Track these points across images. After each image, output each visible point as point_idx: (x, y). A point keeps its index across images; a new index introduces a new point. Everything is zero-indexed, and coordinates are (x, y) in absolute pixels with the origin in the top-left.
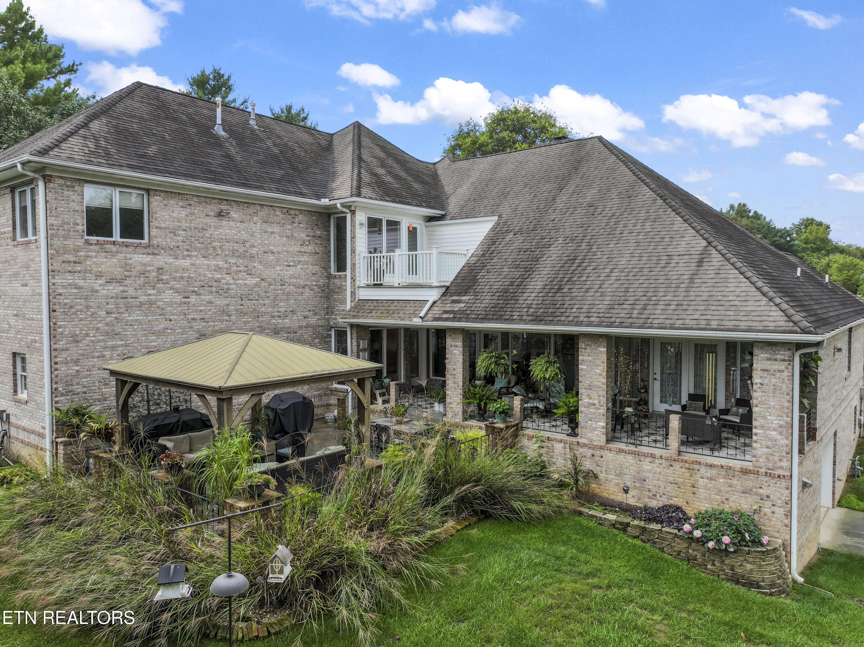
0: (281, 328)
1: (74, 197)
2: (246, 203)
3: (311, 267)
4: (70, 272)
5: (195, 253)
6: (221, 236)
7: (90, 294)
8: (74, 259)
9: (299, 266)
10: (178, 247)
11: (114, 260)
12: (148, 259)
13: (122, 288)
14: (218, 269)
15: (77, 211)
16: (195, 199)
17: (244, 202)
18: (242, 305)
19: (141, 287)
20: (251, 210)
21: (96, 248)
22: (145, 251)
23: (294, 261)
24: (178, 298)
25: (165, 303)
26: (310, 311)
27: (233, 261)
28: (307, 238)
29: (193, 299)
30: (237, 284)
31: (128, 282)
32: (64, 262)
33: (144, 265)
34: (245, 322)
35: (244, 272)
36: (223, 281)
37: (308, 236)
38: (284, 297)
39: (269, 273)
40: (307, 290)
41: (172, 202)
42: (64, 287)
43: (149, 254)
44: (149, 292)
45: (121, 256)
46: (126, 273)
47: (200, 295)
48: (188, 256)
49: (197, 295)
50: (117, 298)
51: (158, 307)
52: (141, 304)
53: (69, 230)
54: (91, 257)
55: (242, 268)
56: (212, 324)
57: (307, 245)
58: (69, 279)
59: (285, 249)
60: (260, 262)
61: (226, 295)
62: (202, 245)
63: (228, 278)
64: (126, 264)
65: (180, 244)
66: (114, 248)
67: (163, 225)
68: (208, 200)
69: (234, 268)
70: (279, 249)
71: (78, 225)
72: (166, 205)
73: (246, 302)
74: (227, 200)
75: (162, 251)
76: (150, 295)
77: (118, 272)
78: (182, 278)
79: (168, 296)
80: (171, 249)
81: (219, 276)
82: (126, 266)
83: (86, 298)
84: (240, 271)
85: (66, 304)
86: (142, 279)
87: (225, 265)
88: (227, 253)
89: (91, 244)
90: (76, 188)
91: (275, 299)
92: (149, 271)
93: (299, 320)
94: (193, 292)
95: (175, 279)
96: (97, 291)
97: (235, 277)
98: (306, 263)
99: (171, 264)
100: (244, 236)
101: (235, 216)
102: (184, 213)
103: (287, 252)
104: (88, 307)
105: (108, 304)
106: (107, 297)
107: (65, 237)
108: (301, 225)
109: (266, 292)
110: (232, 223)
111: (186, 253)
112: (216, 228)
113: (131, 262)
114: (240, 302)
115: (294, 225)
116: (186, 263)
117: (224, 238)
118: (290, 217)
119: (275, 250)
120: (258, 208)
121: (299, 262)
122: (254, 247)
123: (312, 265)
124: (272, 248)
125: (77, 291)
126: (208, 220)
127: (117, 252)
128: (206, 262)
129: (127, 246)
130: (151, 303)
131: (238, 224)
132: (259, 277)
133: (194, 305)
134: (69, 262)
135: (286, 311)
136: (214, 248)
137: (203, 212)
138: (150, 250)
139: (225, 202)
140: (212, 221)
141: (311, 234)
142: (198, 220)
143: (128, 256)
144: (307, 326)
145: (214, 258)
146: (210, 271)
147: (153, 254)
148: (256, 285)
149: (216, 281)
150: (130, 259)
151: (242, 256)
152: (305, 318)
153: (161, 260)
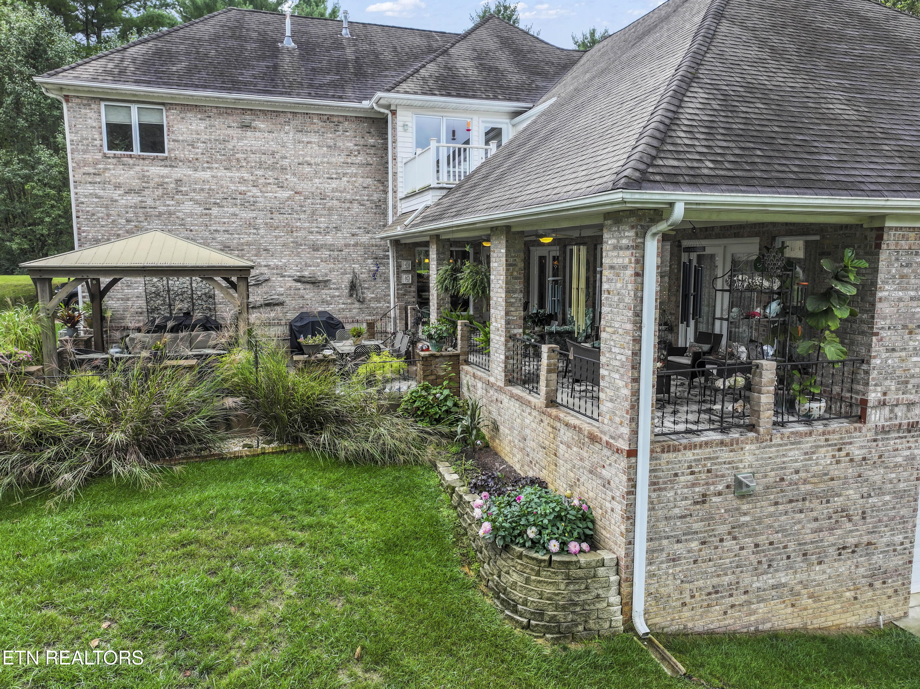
0: (322, 245)
1: (90, 115)
2: (274, 111)
3: (361, 179)
4: (90, 183)
5: (216, 165)
6: (245, 148)
7: (110, 203)
8: (93, 171)
9: (345, 179)
10: (197, 159)
11: (131, 172)
12: (165, 171)
13: (140, 199)
14: (243, 181)
15: (94, 127)
16: (214, 111)
17: (271, 111)
18: (272, 219)
19: (159, 198)
20: (281, 119)
21: (114, 161)
22: (163, 163)
23: (337, 173)
24: (199, 210)
25: (185, 214)
26: (360, 228)
27: (260, 173)
28: (356, 148)
29: (215, 211)
30: (266, 197)
31: (146, 192)
32: (84, 174)
33: (162, 177)
34: (276, 236)
35: (274, 184)
36: (249, 194)
37: (356, 145)
38: (325, 212)
39: (306, 186)
40: (355, 205)
41: (189, 115)
42: (85, 196)
43: (166, 166)
44: (168, 202)
45: (138, 168)
46: (144, 184)
47: (223, 207)
48: (209, 168)
49: (220, 207)
50: (136, 208)
51: (178, 218)
52: (160, 215)
53: (88, 145)
54: (109, 169)
55: (271, 181)
56: (237, 236)
57: (355, 156)
58: (90, 189)
59: (325, 160)
60: (294, 174)
61: (252, 207)
62: (223, 157)
63: (255, 190)
64: (144, 176)
65: (199, 156)
66: (131, 161)
67: (181, 138)
68: (229, 111)
69: (262, 181)
70: (318, 160)
71: (96, 140)
72: (183, 118)
73: (276, 216)
74: (251, 110)
75: (180, 164)
76: (169, 205)
77: (136, 183)
78: (202, 190)
79: (188, 207)
80: (190, 162)
81: (244, 188)
82: (144, 178)
83: (107, 207)
84: (269, 184)
85: (88, 212)
86: (161, 190)
87: (251, 178)
88: (253, 164)
89: (109, 158)
90: (93, 106)
91: (313, 213)
92: (167, 183)
93: (345, 238)
94: (215, 203)
95: (194, 190)
96: (116, 201)
97: (264, 189)
98: (355, 175)
99: (190, 176)
100: (273, 146)
101: (262, 126)
102: (202, 126)
103: (328, 163)
104: (108, 215)
105: (127, 212)
106: (126, 207)
107: (85, 152)
108: (348, 134)
109: (301, 206)
110: (258, 134)
111: (206, 165)
112: (240, 139)
113: (148, 174)
114: (270, 216)
115: (338, 133)
116: (207, 175)
117: (249, 149)
118: (332, 125)
119: (313, 162)
120: (290, 116)
121: (345, 174)
122: (286, 158)
123: (362, 177)
124: (308, 159)
125: (97, 200)
126: (230, 132)
127: (134, 165)
128: (229, 174)
129: (143, 159)
130: (170, 214)
131: (266, 135)
132: (292, 190)
133: (216, 217)
134: (89, 174)
135: (327, 227)
136: (238, 160)
137: (224, 123)
138: (168, 163)
139: (249, 112)
140: (235, 133)
141: (362, 143)
142: (218, 132)
143: (146, 168)
144: (356, 245)
145: (238, 170)
146: (234, 183)
147: (171, 166)
148: (289, 198)
149: (240, 194)
150: (148, 171)
151: (272, 167)
152: (353, 235)
153: (179, 172)
